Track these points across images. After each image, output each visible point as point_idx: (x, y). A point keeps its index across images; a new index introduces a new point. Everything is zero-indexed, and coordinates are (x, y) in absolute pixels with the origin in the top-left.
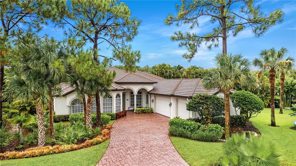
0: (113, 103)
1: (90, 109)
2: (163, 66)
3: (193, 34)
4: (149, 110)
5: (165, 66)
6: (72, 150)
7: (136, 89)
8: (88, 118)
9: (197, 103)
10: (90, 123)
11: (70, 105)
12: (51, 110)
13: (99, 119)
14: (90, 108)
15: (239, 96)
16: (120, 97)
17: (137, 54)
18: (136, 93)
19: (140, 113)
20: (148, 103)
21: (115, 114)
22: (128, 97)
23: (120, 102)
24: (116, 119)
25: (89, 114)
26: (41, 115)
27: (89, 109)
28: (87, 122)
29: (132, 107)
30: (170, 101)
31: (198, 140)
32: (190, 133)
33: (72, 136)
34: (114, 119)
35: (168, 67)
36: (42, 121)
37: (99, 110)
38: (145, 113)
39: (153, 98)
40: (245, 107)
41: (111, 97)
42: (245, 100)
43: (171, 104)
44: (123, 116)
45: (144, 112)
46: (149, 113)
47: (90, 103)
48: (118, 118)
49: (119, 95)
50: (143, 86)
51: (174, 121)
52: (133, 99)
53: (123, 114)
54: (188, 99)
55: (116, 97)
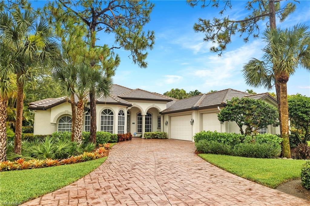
0: (115, 121)
1: (81, 117)
2: (176, 91)
3: (225, 18)
4: (161, 134)
5: (179, 91)
6: (45, 166)
7: (144, 108)
8: (78, 130)
9: (235, 109)
10: (80, 138)
11: (56, 123)
12: (19, 109)
13: (94, 135)
14: (81, 115)
15: (294, 101)
16: (123, 115)
17: (150, 36)
18: (144, 113)
19: (150, 138)
20: (160, 129)
21: (117, 135)
22: (134, 119)
23: (124, 122)
24: (118, 142)
25: (79, 124)
26: (2, 115)
27: (79, 117)
28: (76, 136)
29: (140, 133)
30: (192, 117)
31: (244, 155)
32: (230, 147)
33: (49, 149)
34: (114, 142)
35: (183, 92)
36: (3, 123)
37: (94, 122)
38: (157, 138)
39: (167, 119)
40: (305, 116)
41: (112, 114)
42: (304, 105)
43: (193, 122)
44: (127, 140)
45: (155, 137)
46: (161, 138)
47: (81, 109)
48: (121, 141)
49: (123, 111)
50: (154, 104)
51: (203, 134)
52: (141, 123)
53: (127, 136)
54: (220, 108)
55: (119, 114)
